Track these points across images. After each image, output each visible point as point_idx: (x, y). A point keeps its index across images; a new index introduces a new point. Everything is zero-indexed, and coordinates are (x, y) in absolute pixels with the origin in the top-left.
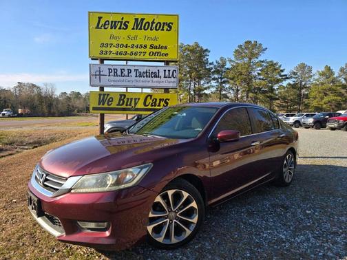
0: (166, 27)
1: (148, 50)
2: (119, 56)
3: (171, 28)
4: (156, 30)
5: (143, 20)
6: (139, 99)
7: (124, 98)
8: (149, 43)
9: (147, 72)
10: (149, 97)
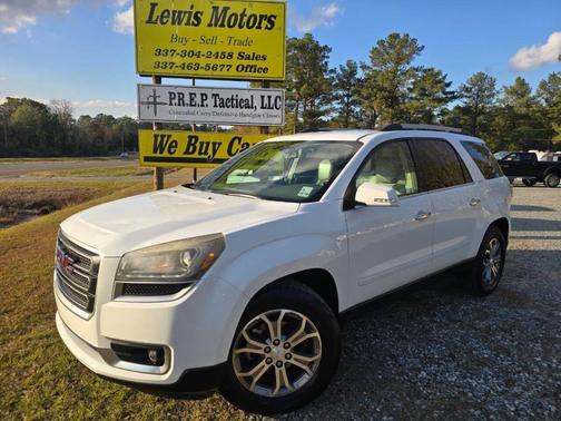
0: (264, 23)
1: (235, 62)
2: (186, 71)
3: (272, 24)
4: (249, 27)
5: (226, 9)
6: (220, 144)
7: (196, 141)
8: (236, 50)
9: (232, 99)
10: (237, 141)
